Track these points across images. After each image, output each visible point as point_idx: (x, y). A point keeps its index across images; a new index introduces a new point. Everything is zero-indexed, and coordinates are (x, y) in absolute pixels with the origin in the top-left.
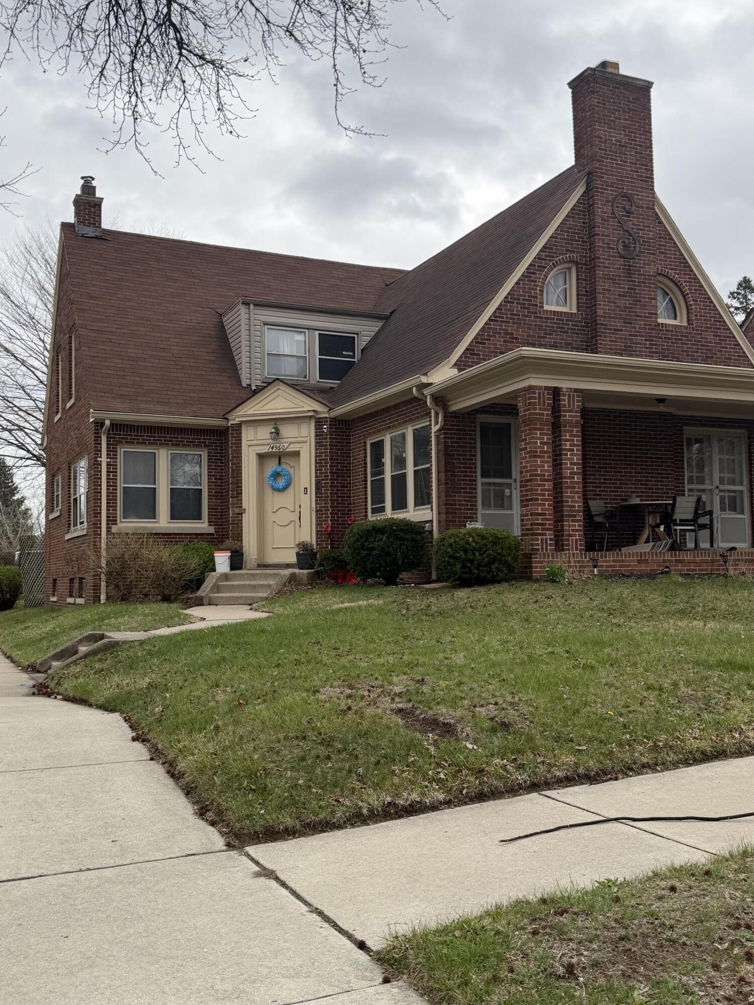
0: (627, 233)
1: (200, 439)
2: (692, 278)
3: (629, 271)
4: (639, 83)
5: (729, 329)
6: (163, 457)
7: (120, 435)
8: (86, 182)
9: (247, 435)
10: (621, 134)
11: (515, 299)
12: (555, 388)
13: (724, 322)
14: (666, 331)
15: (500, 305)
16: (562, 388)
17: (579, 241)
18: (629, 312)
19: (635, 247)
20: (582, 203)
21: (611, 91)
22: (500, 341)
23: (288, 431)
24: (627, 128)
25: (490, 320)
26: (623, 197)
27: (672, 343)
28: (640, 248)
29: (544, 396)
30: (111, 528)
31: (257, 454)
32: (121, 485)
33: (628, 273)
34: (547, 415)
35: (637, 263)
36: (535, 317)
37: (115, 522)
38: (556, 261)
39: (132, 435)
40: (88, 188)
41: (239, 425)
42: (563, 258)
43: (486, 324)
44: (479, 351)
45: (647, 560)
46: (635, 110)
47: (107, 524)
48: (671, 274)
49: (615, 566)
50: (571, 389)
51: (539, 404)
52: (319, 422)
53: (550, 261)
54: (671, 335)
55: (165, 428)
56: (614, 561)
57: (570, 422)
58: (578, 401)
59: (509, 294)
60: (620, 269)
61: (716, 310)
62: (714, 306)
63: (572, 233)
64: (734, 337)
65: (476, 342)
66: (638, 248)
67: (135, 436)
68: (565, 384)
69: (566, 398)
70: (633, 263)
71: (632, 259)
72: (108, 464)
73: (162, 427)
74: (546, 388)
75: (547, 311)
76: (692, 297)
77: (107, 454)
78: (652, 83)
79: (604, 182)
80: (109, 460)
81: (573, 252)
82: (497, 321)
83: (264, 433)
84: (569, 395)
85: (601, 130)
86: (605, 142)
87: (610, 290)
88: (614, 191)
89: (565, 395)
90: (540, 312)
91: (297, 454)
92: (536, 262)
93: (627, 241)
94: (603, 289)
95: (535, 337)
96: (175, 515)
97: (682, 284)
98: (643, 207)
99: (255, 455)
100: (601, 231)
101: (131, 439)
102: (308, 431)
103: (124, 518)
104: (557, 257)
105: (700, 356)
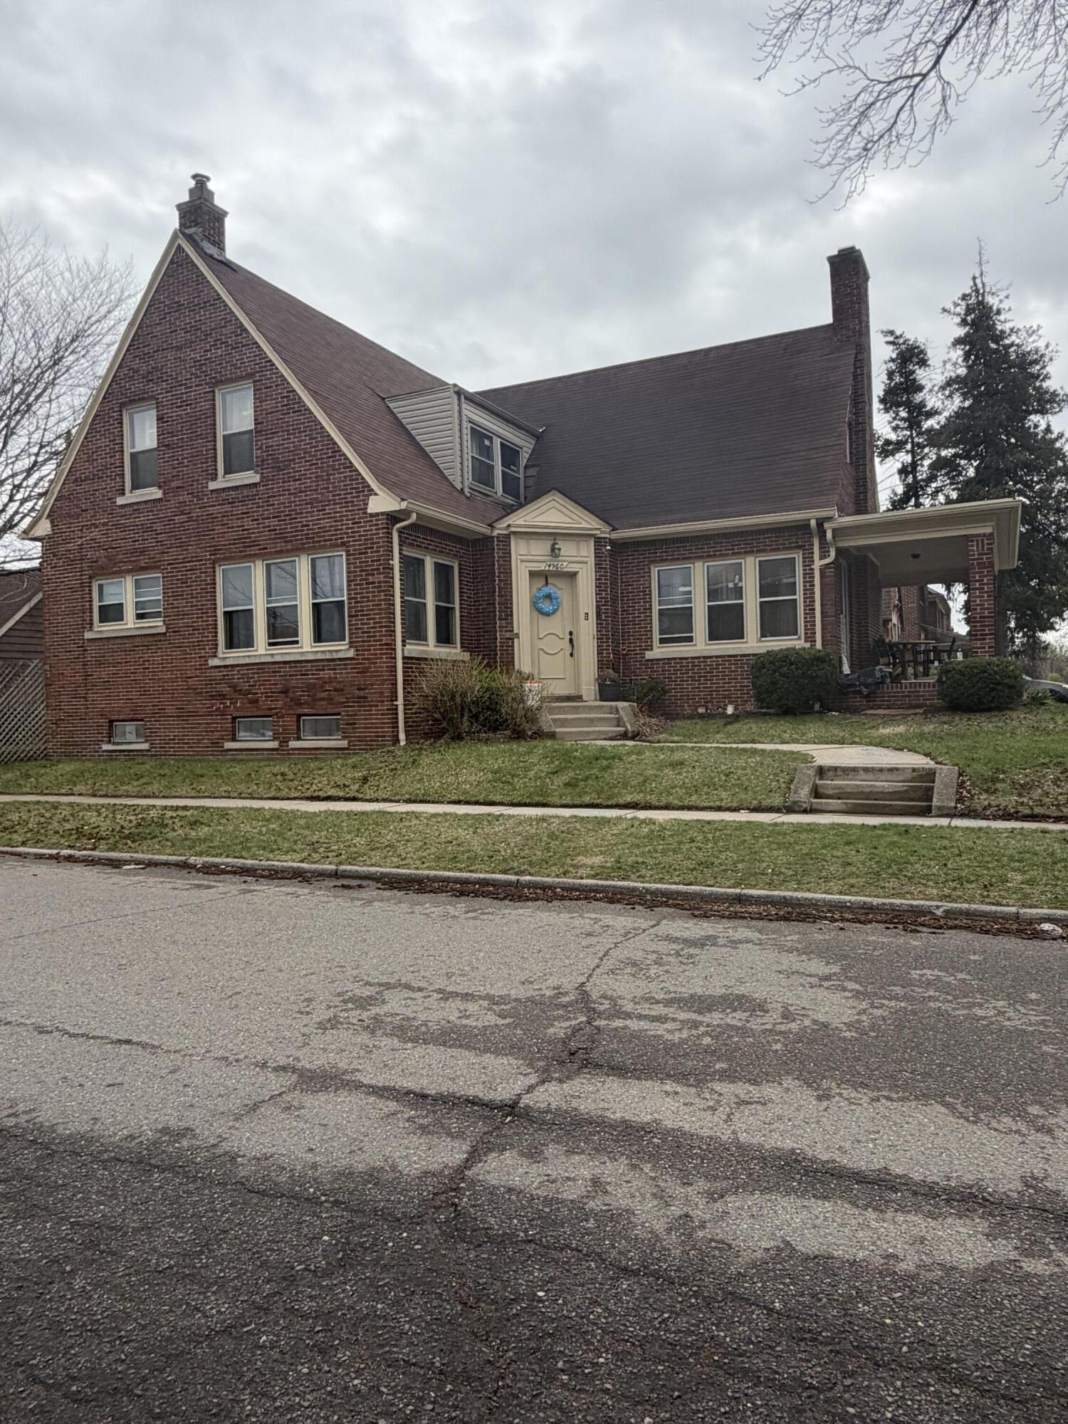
1: (456, 547)
9: (519, 550)
23: (567, 549)
31: (530, 571)
39: (413, 535)
41: (508, 536)
52: (599, 542)
67: (415, 536)
83: (539, 550)
91: (573, 576)
99: (527, 572)
101: (412, 540)
102: (587, 551)
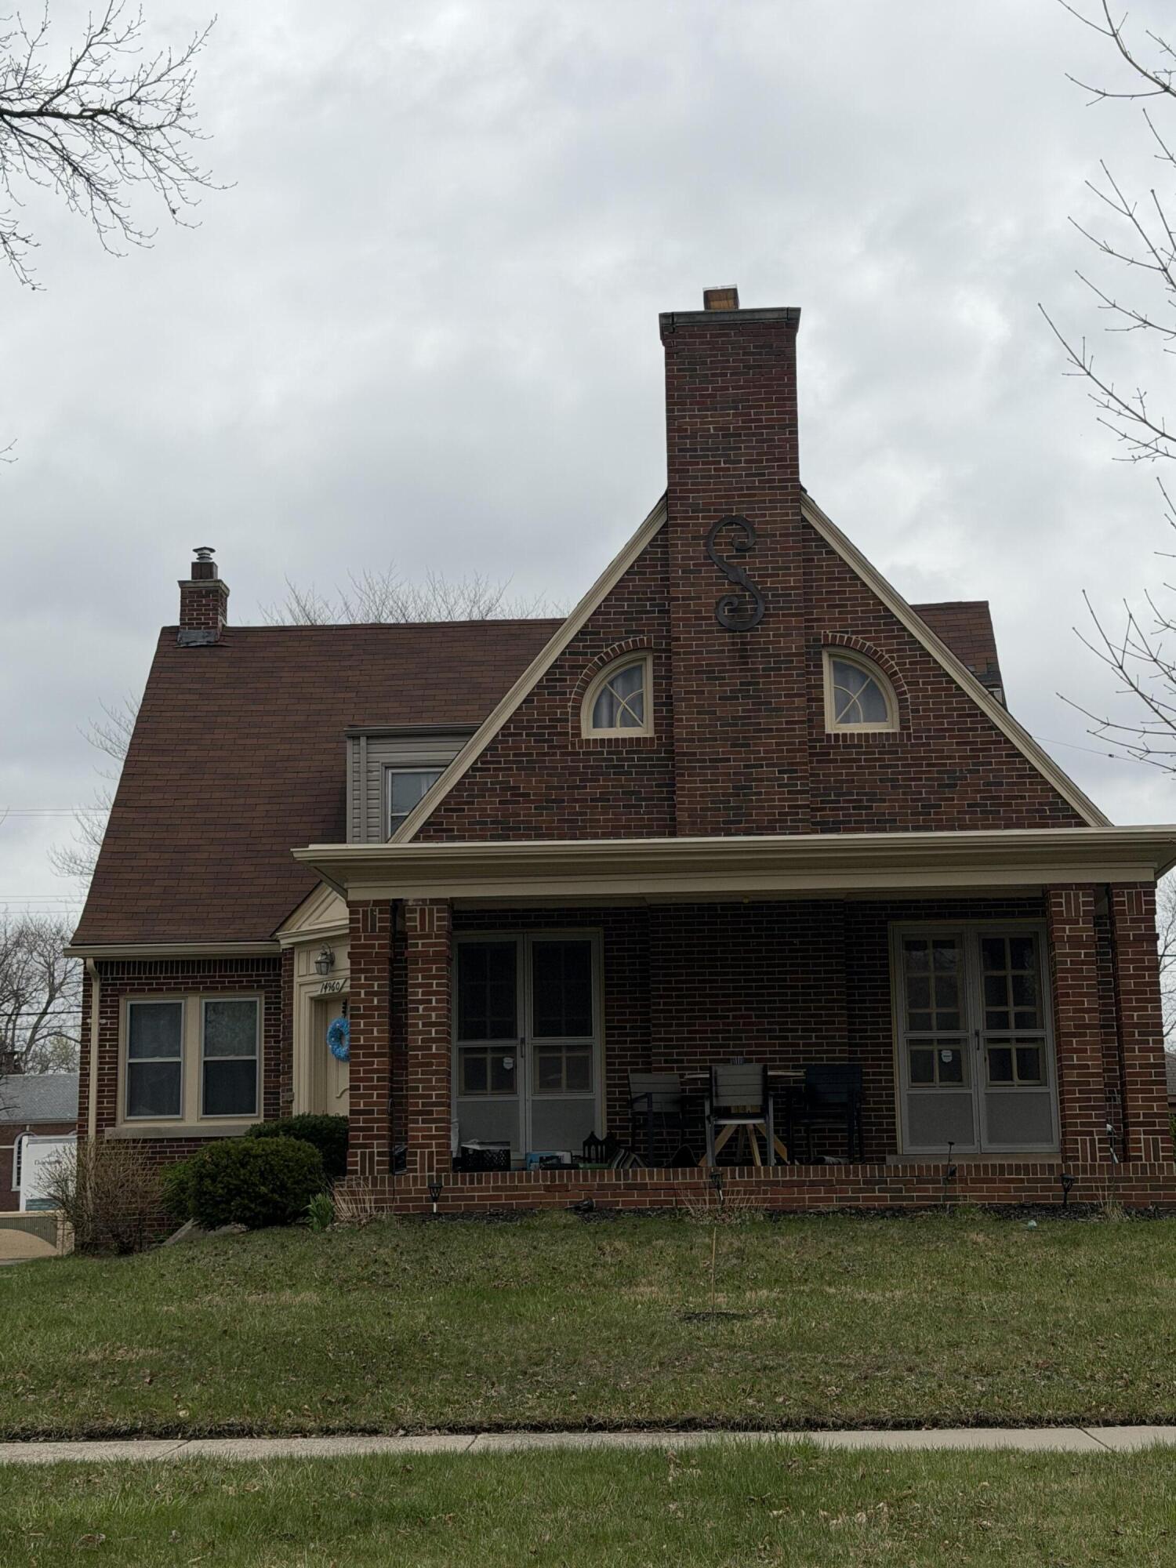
0: (737, 588)
1: (251, 976)
2: (906, 643)
3: (743, 654)
4: (769, 315)
5: (994, 727)
6: (193, 1011)
7: (123, 979)
8: (201, 557)
9: (299, 967)
10: (728, 415)
11: (524, 728)
12: (395, 900)
13: (983, 714)
14: (845, 747)
15: (494, 741)
16: (407, 900)
17: (654, 612)
18: (743, 725)
19: (755, 610)
20: (659, 546)
21: (708, 343)
22: (491, 803)
24: (741, 401)
25: (473, 768)
26: (731, 524)
27: (858, 767)
28: (767, 609)
29: (373, 917)
30: (103, 1131)
31: (312, 999)
32: (124, 1060)
33: (741, 657)
34: (381, 946)
35: (760, 636)
36: (562, 754)
37: (112, 1121)
38: (607, 654)
39: (141, 978)
40: (204, 568)
42: (620, 646)
43: (465, 776)
44: (453, 823)
45: (566, 1186)
46: (760, 367)
47: (98, 1126)
48: (857, 641)
49: (499, 1197)
50: (424, 900)
51: (365, 930)
53: (594, 654)
54: (857, 753)
55: (193, 962)
56: (496, 1189)
57: (424, 954)
58: (440, 919)
59: (510, 720)
60: (723, 651)
61: (965, 694)
62: (959, 688)
63: (639, 599)
64: (1007, 741)
65: (446, 810)
66: (761, 609)
67: (146, 978)
68: (411, 893)
69: (418, 915)
70: (752, 636)
71: (748, 631)
72: (103, 1029)
73: (188, 961)
74: (377, 903)
75: (588, 741)
76: (905, 677)
77: (101, 1012)
78: (798, 310)
79: (690, 505)
80: (104, 1021)
81: (642, 632)
82: (488, 769)
83: (312, 963)
84: (422, 911)
85: (684, 417)
86: (693, 436)
87: (703, 692)
88: (710, 518)
89: (413, 911)
90: (573, 745)
92: (566, 660)
93: (736, 601)
94: (686, 693)
95: (562, 788)
96: (210, 1107)
97: (882, 656)
98: (775, 535)
99: (308, 1000)
100: (682, 592)
101: (139, 984)
103: (129, 1114)
104: (607, 647)
105: (924, 786)
